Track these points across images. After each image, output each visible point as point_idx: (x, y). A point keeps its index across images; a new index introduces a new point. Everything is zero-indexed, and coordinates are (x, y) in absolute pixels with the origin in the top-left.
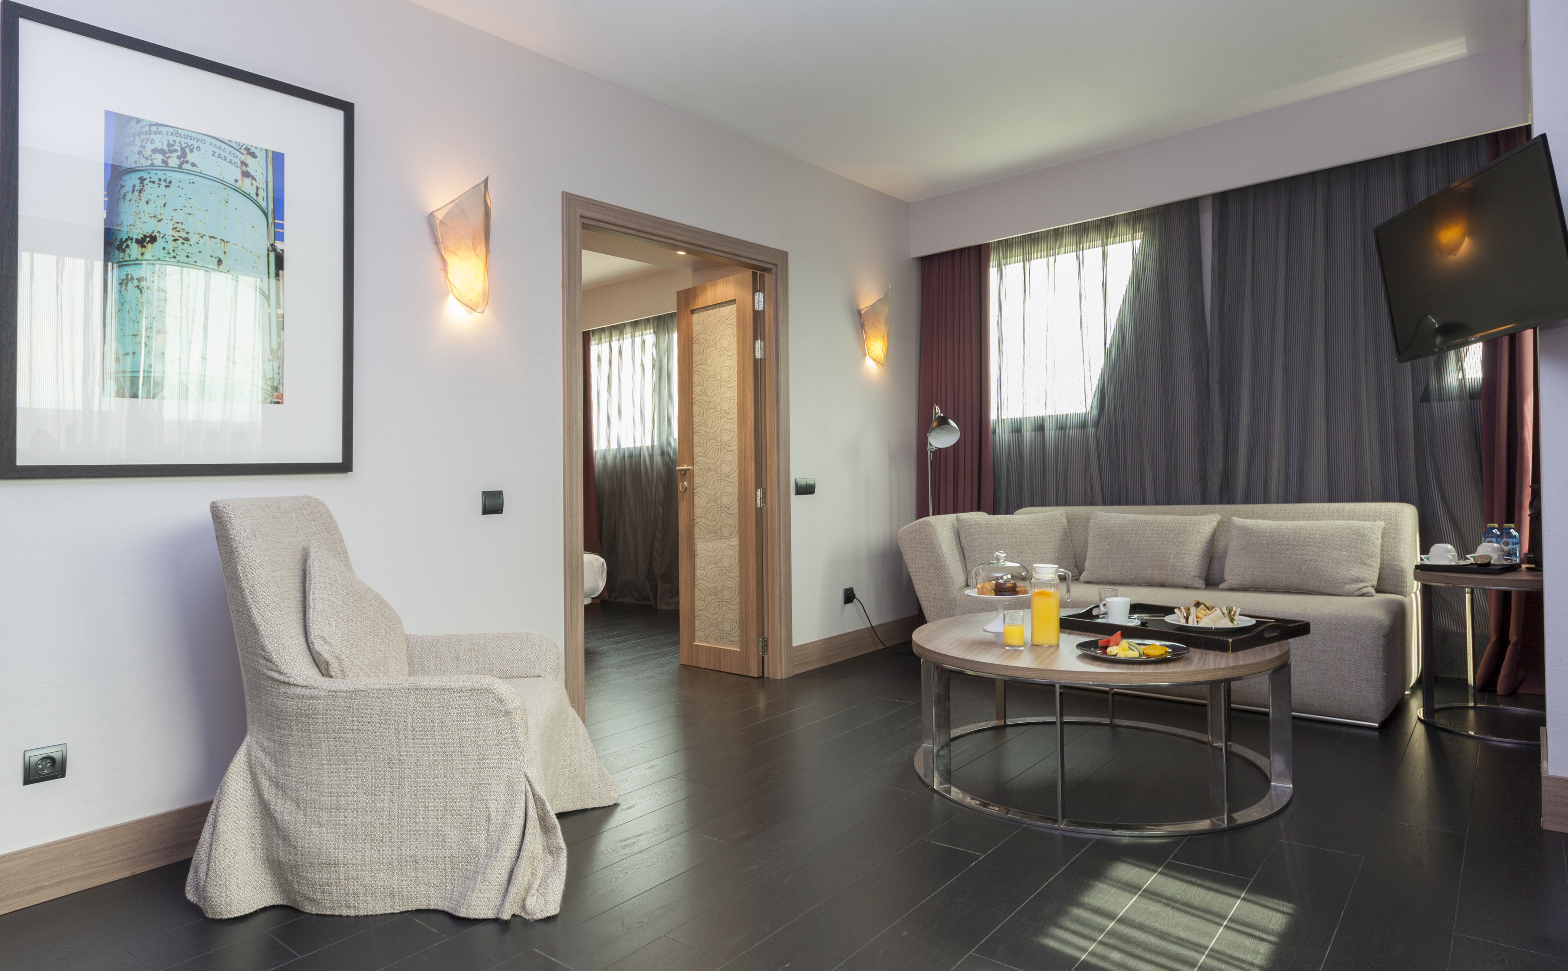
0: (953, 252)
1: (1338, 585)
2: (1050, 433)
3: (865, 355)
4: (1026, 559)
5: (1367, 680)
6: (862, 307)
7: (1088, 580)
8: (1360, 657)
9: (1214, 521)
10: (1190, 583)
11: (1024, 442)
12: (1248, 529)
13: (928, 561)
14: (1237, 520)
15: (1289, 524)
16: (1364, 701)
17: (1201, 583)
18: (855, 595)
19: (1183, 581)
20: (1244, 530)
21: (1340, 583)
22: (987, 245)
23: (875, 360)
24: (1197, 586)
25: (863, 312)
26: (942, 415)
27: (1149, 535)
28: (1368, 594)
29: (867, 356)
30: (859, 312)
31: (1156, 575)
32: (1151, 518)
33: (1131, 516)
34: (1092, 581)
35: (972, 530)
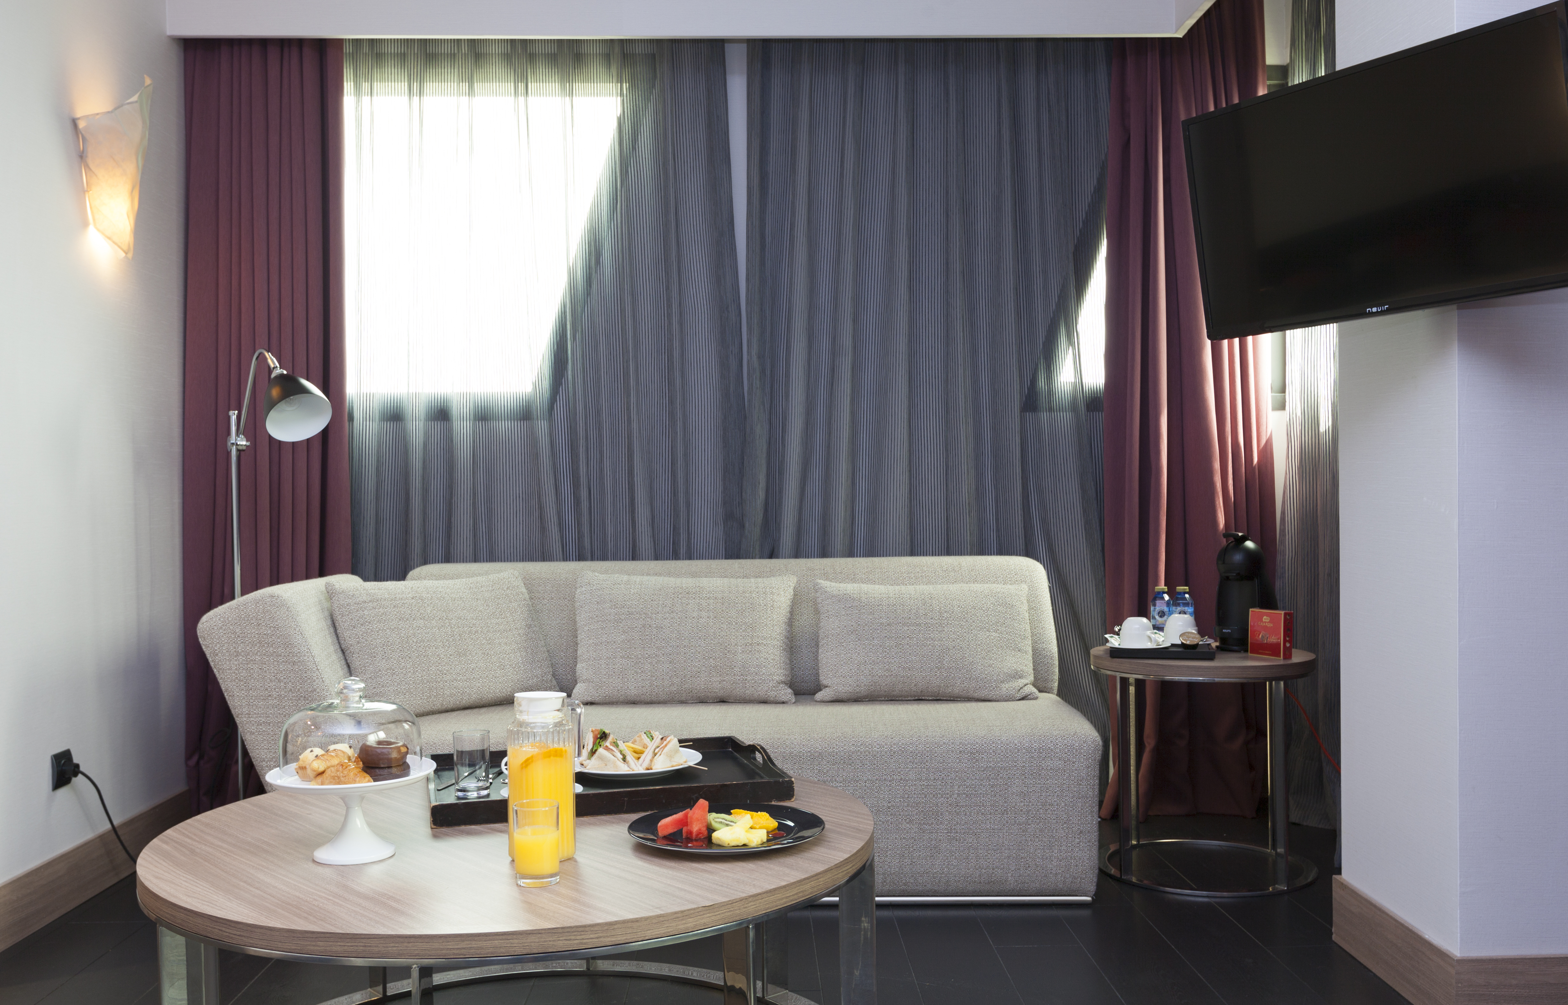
0: (264, 43)
1: (994, 684)
2: (463, 428)
3: (85, 224)
4: (473, 666)
5: (1081, 832)
6: (79, 114)
7: (590, 699)
8: (1073, 797)
9: (790, 586)
10: (772, 694)
11: (456, 438)
12: (854, 599)
13: (280, 681)
14: (830, 586)
15: (910, 590)
16: (1077, 866)
17: (787, 693)
18: (77, 766)
19: (762, 691)
20: (843, 599)
21: (995, 681)
22: (338, 43)
23: (109, 238)
24: (784, 698)
25: (82, 125)
26: (285, 372)
27: (695, 614)
28: (1031, 696)
29: (91, 229)
30: (74, 122)
31: (716, 685)
32: (687, 582)
33: (653, 579)
34: (597, 700)
35: (366, 612)
